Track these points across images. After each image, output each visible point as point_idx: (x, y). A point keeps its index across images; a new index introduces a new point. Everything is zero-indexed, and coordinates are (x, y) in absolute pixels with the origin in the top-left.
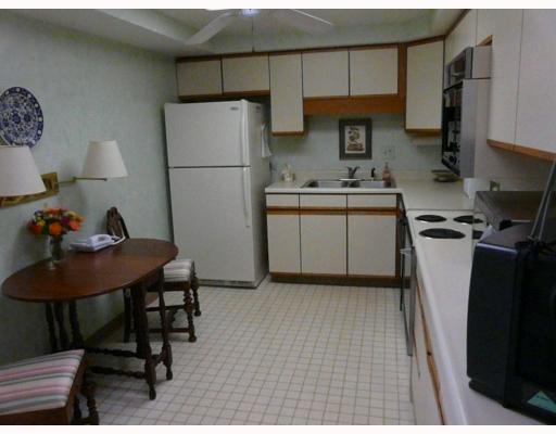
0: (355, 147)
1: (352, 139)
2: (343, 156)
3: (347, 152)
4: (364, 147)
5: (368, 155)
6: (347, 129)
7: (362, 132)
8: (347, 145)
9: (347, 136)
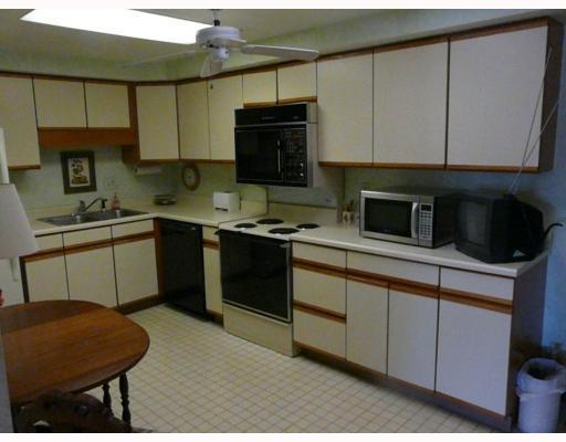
0: (80, 180)
1: (76, 171)
2: (68, 190)
3: (72, 185)
4: (88, 179)
5: (93, 188)
6: (70, 163)
7: (85, 164)
8: (71, 178)
9: (71, 169)
